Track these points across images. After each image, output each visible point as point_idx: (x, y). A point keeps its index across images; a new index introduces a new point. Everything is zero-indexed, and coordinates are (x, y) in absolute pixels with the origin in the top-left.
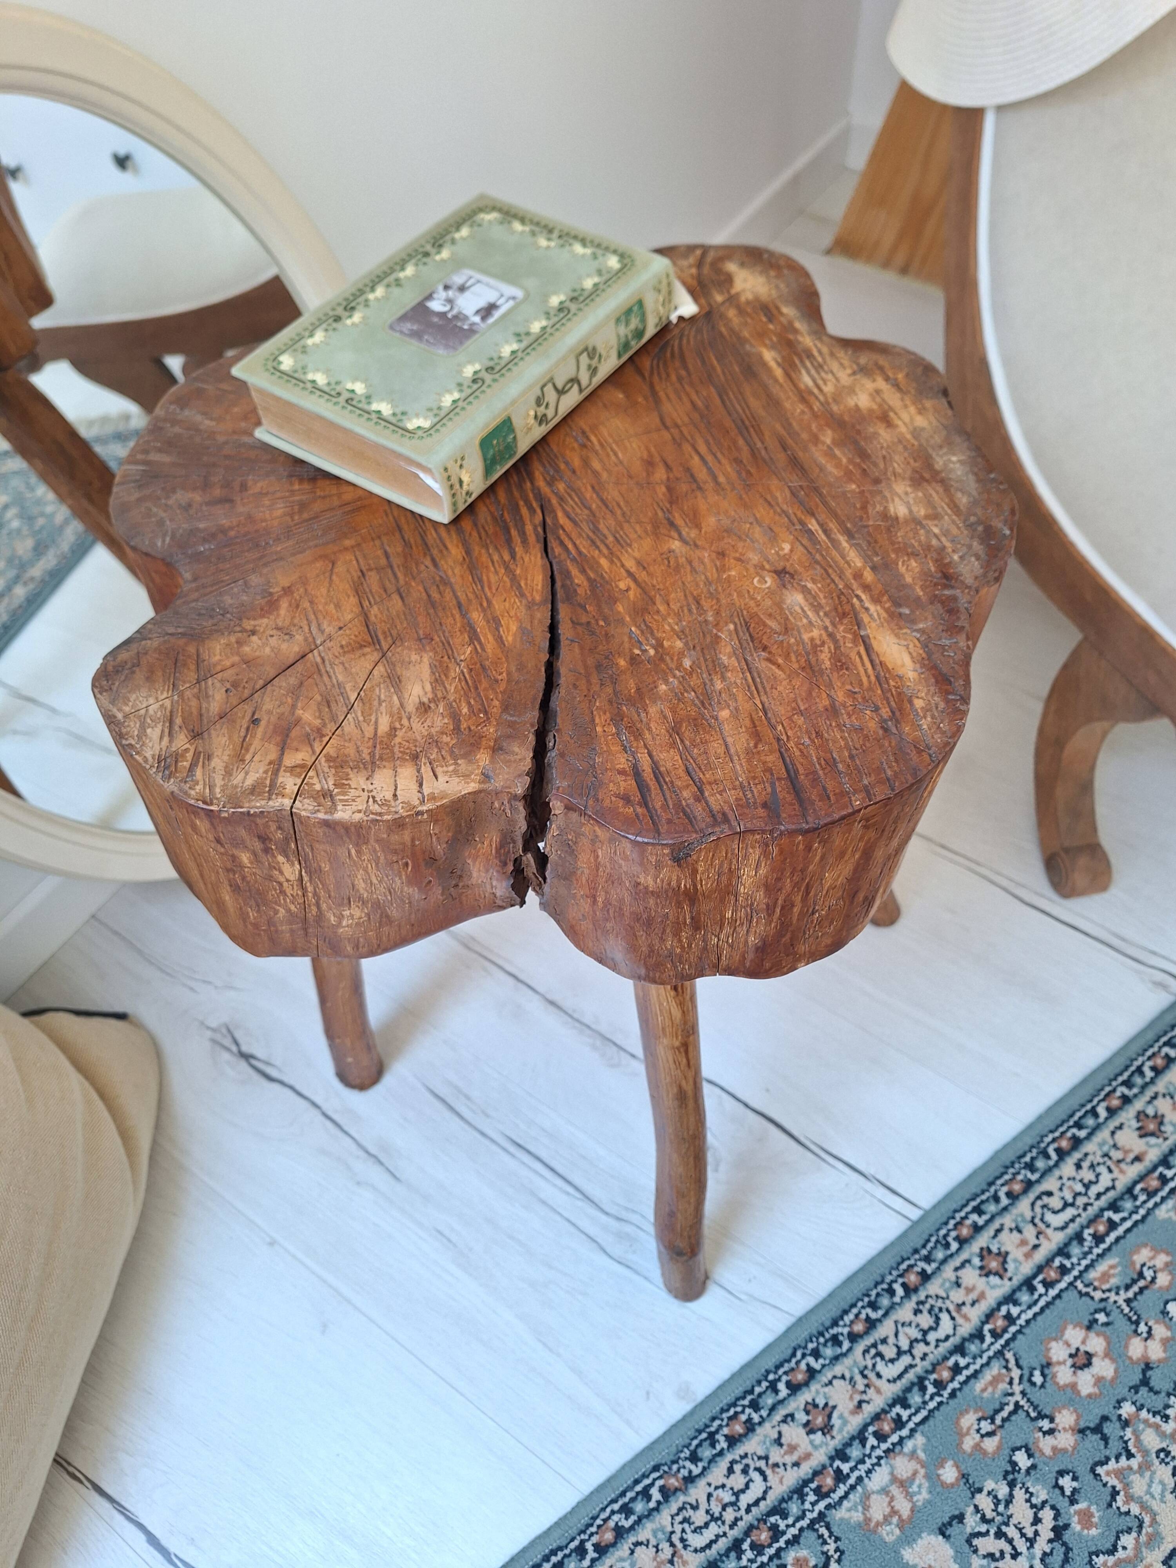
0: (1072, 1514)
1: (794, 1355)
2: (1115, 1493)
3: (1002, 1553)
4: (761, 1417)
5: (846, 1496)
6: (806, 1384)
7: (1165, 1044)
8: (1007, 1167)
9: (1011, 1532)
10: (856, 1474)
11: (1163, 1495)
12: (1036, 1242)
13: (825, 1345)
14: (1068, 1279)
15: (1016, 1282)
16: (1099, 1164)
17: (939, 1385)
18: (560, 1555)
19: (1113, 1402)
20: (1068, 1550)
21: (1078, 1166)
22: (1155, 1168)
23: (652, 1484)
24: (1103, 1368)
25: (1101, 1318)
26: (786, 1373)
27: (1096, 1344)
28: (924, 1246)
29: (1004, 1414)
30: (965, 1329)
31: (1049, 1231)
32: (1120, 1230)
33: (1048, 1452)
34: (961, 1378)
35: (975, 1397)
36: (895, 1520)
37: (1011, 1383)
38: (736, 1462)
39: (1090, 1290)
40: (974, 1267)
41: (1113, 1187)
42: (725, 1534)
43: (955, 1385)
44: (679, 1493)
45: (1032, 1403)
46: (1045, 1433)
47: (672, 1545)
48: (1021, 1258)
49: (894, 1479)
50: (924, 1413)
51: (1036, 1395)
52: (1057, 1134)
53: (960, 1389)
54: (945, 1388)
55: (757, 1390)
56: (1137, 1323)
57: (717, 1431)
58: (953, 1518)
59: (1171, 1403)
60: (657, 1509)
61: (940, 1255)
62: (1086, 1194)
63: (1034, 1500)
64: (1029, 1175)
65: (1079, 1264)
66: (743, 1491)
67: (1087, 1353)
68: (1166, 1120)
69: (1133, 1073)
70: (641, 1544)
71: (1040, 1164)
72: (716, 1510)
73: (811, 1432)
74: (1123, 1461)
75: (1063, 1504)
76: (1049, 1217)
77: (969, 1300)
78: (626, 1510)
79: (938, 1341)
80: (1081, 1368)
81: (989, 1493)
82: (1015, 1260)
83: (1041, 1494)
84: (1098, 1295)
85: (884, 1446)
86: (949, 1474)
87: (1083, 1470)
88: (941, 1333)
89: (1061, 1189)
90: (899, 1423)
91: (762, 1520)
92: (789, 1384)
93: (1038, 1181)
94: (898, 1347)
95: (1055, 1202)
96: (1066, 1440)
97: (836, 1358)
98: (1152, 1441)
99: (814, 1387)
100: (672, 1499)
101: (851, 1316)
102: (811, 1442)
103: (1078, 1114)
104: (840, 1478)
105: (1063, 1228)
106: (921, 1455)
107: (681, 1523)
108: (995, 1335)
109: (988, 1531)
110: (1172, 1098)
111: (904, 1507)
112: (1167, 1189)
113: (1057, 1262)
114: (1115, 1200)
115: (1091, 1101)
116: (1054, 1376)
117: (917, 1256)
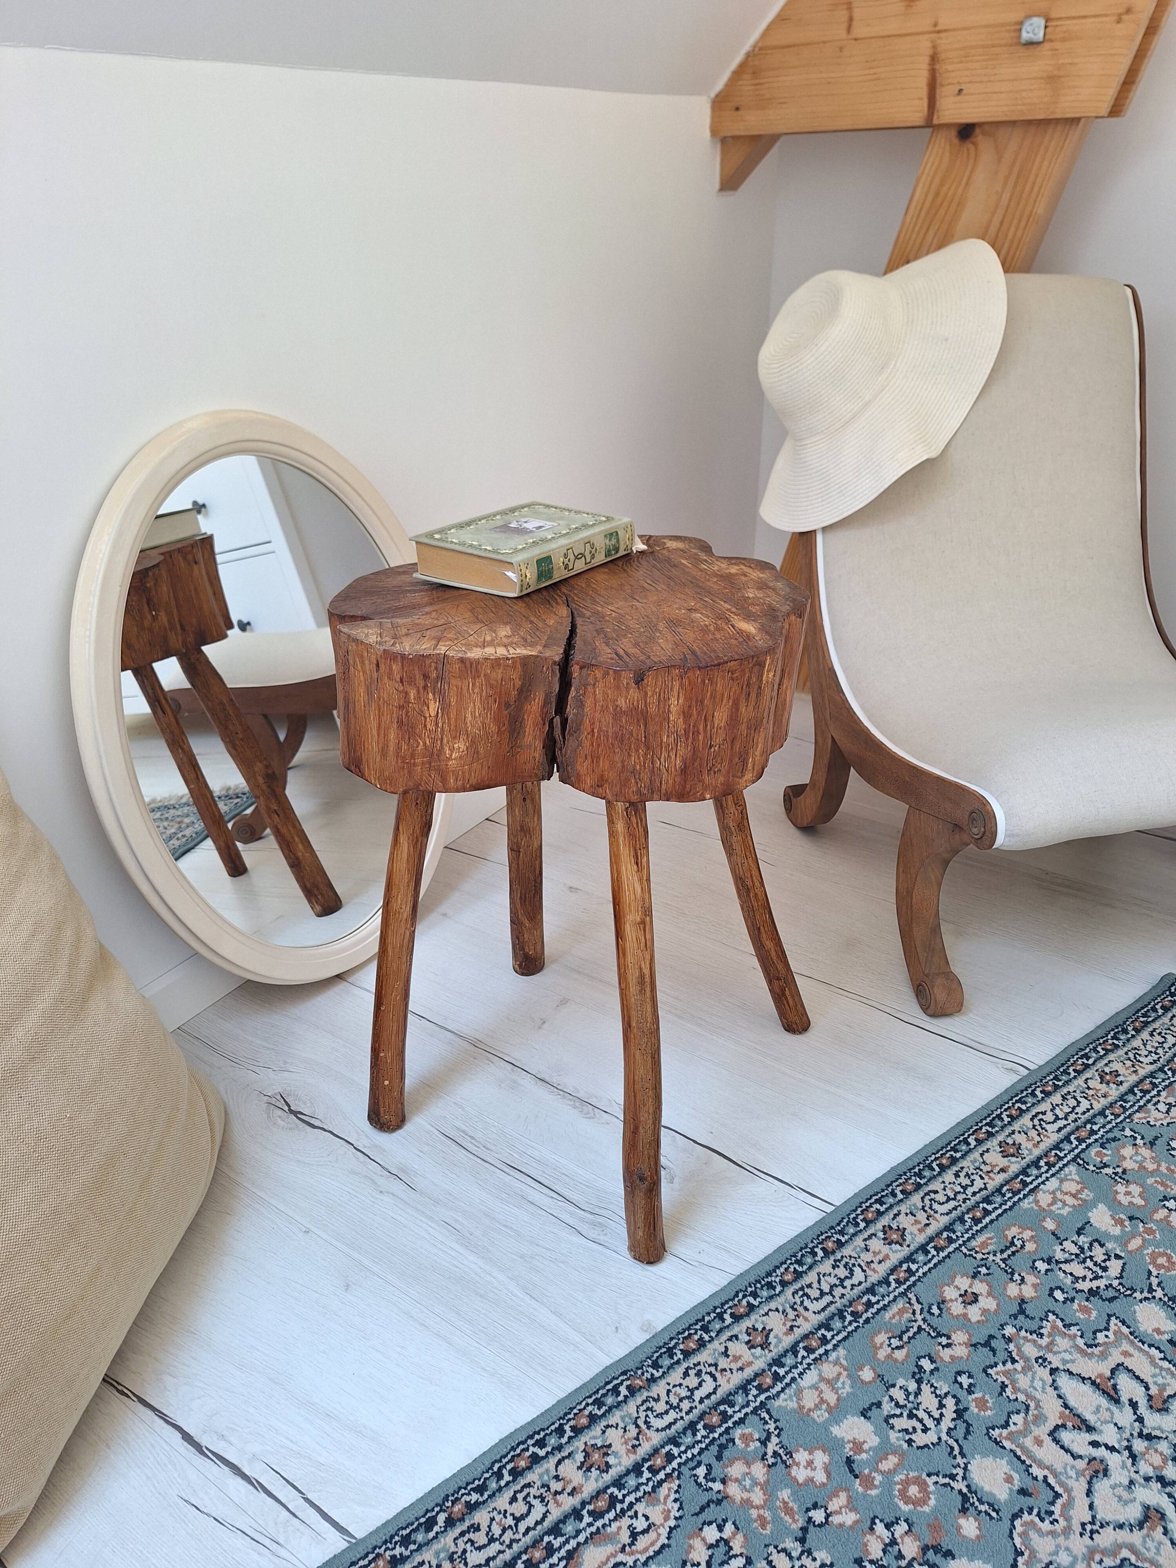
0: (970, 1401)
1: (737, 1295)
2: (1004, 1386)
3: (914, 1429)
4: (710, 1337)
5: (783, 1390)
6: (747, 1315)
7: (1017, 1101)
8: (901, 1175)
9: (921, 1414)
10: (790, 1375)
11: (1043, 1388)
12: (928, 1222)
13: (762, 1288)
14: (953, 1246)
15: (912, 1248)
16: (973, 1174)
17: (856, 1315)
18: (542, 1434)
19: (998, 1325)
20: (969, 1425)
21: (957, 1175)
22: (1017, 1176)
23: (621, 1383)
24: (987, 1303)
25: (983, 1270)
26: (730, 1308)
27: (980, 1287)
28: (838, 1224)
29: (910, 1334)
30: (874, 1278)
31: (937, 1216)
32: (994, 1216)
33: (947, 1359)
34: (874, 1310)
35: (885, 1323)
36: (824, 1406)
37: (914, 1313)
38: (691, 1368)
39: (973, 1253)
40: (879, 1239)
41: (986, 1188)
42: (682, 1418)
43: (869, 1315)
44: (643, 1390)
45: (932, 1327)
46: (943, 1347)
47: (637, 1426)
48: (916, 1232)
49: (822, 1379)
50: (844, 1334)
51: (935, 1322)
52: (938, 1155)
53: (873, 1318)
54: (861, 1317)
55: (707, 1319)
56: (1012, 1274)
57: (675, 1347)
58: (873, 1404)
59: (1044, 1325)
60: (625, 1401)
61: (851, 1230)
62: (964, 1192)
63: (938, 1392)
64: (918, 1180)
65: (963, 1237)
66: (697, 1388)
67: (973, 1293)
68: (1022, 1147)
69: (994, 1119)
70: (612, 1426)
71: (927, 1173)
72: (674, 1401)
73: (752, 1347)
74: (1009, 1365)
75: (962, 1394)
76: (936, 1206)
77: (876, 1260)
78: (599, 1403)
79: (853, 1285)
80: (970, 1304)
81: (901, 1387)
82: (911, 1234)
83: (943, 1388)
84: (979, 1256)
85: (812, 1357)
86: (867, 1374)
87: (977, 1371)
88: (855, 1281)
89: (944, 1189)
90: (824, 1341)
91: (715, 1407)
92: (732, 1315)
93: (926, 1184)
94: (820, 1289)
95: (941, 1197)
96: (961, 1351)
97: (771, 1297)
98: (1031, 1351)
99: (753, 1317)
100: (637, 1394)
101: (782, 1270)
102: (752, 1355)
103: (953, 1143)
104: (777, 1377)
105: (947, 1214)
106: (844, 1363)
107: (645, 1411)
108: (899, 1282)
109: (902, 1413)
110: (1026, 1134)
111: (832, 1398)
112: (1027, 1189)
113: (945, 1235)
114: (988, 1196)
115: (963, 1135)
116: (949, 1309)
117: (833, 1231)
